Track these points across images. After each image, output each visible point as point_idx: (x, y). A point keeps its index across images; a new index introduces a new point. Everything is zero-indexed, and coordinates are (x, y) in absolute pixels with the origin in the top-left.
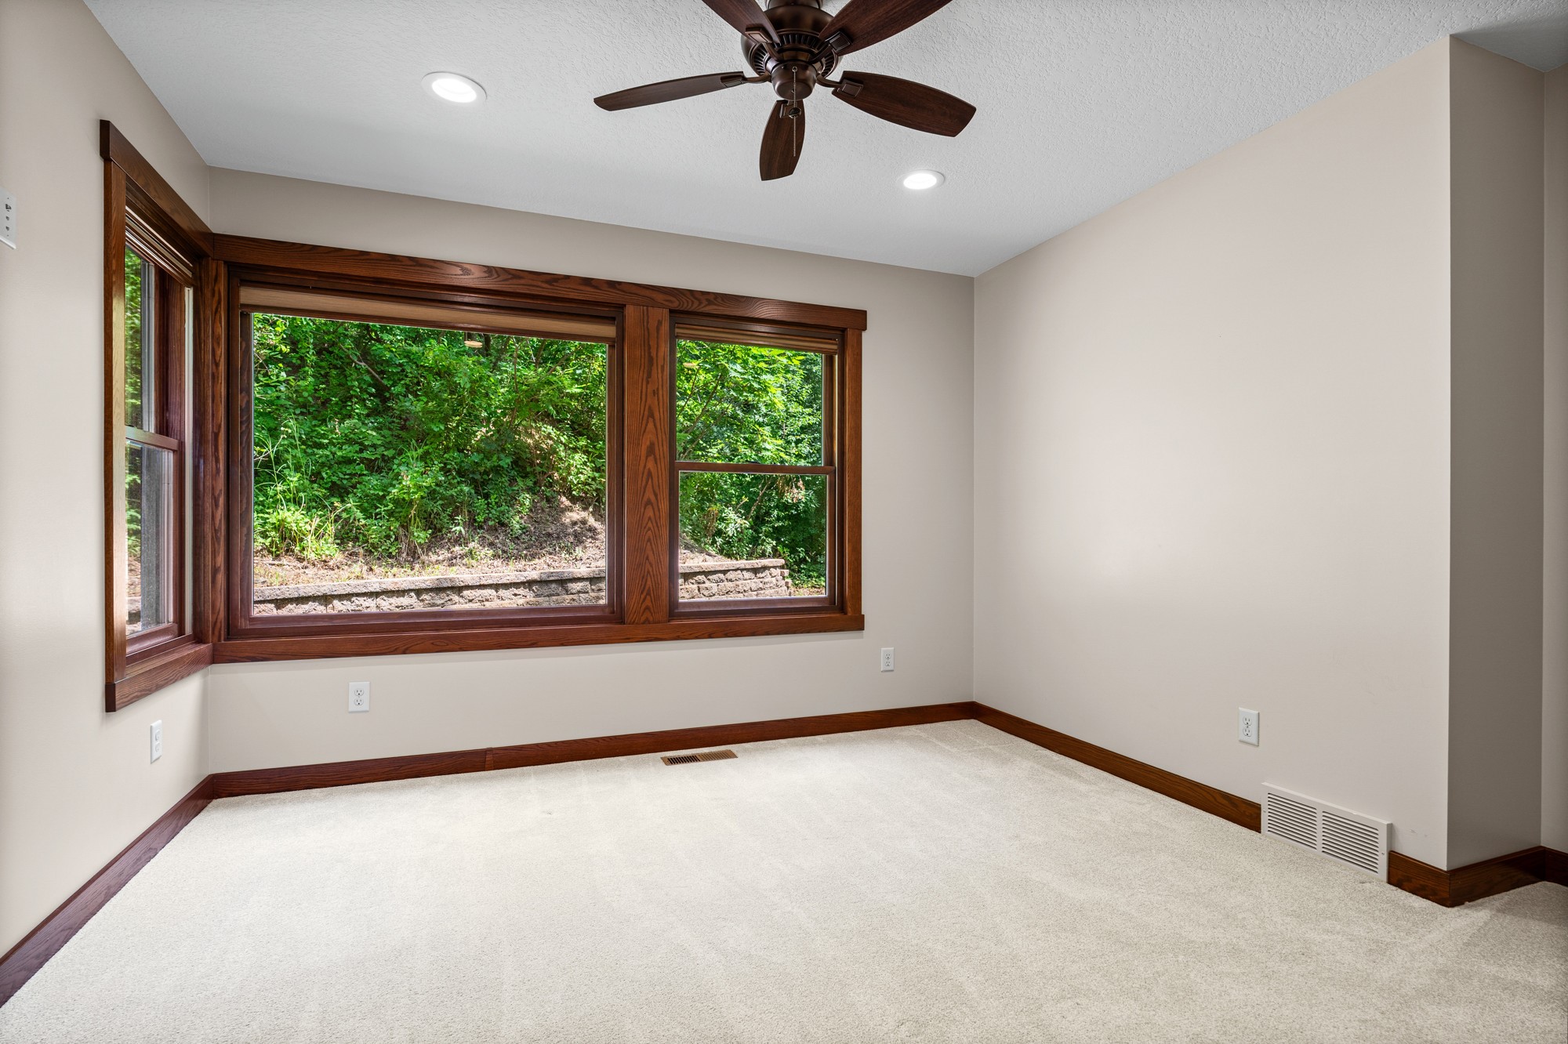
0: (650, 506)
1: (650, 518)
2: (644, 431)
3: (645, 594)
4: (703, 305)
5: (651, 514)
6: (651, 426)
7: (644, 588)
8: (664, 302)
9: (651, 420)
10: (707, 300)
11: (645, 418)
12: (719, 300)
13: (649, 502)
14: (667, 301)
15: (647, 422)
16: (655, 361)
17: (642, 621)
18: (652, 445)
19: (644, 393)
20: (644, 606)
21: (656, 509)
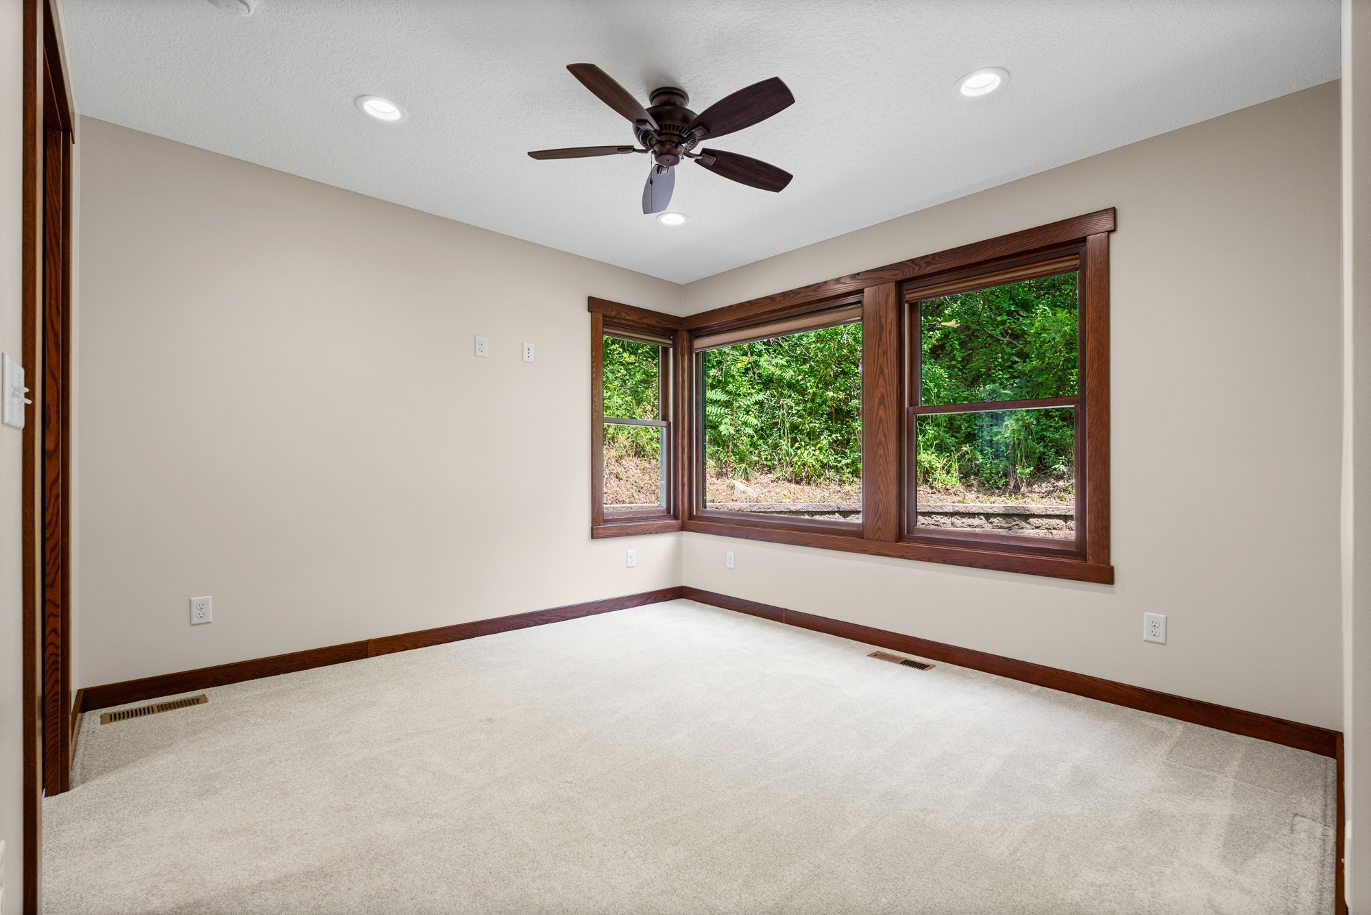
0: (881, 446)
1: (881, 456)
2: (877, 386)
3: (877, 517)
4: (923, 268)
5: (882, 452)
6: (881, 381)
7: (877, 512)
8: (890, 278)
9: (881, 376)
10: (926, 263)
11: (877, 375)
12: (937, 258)
13: (880, 443)
14: (893, 275)
15: (879, 378)
16: (884, 328)
17: (875, 538)
18: (882, 396)
19: (876, 356)
20: (877, 527)
21: (886, 448)
